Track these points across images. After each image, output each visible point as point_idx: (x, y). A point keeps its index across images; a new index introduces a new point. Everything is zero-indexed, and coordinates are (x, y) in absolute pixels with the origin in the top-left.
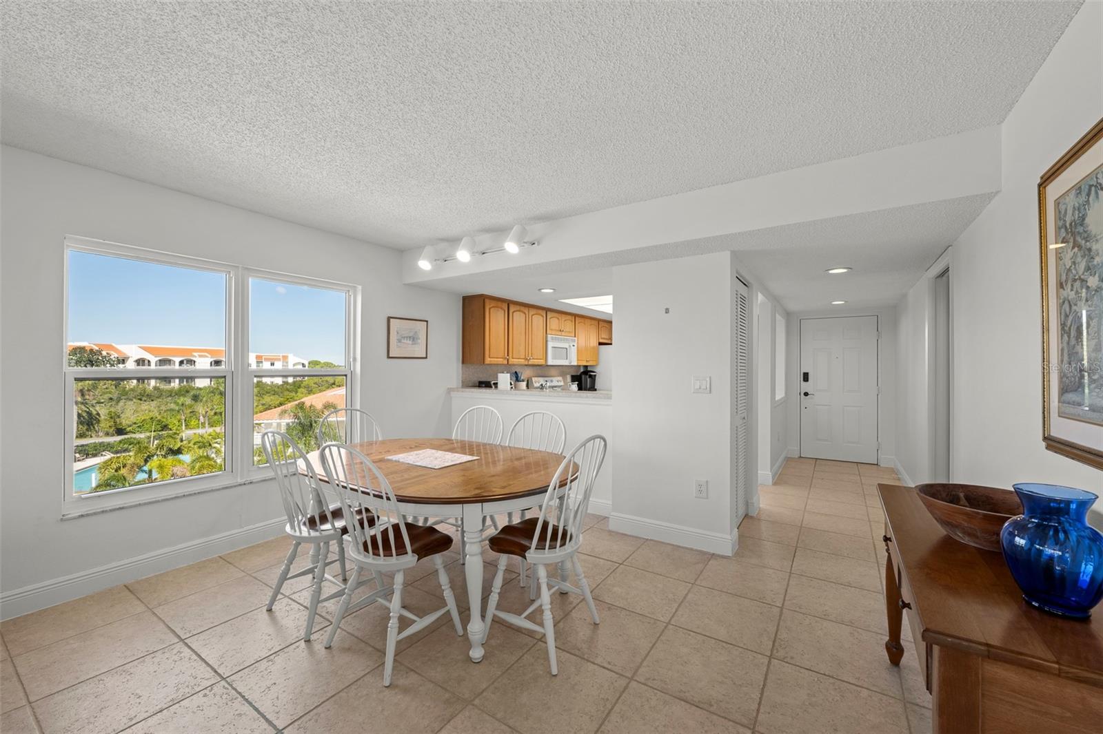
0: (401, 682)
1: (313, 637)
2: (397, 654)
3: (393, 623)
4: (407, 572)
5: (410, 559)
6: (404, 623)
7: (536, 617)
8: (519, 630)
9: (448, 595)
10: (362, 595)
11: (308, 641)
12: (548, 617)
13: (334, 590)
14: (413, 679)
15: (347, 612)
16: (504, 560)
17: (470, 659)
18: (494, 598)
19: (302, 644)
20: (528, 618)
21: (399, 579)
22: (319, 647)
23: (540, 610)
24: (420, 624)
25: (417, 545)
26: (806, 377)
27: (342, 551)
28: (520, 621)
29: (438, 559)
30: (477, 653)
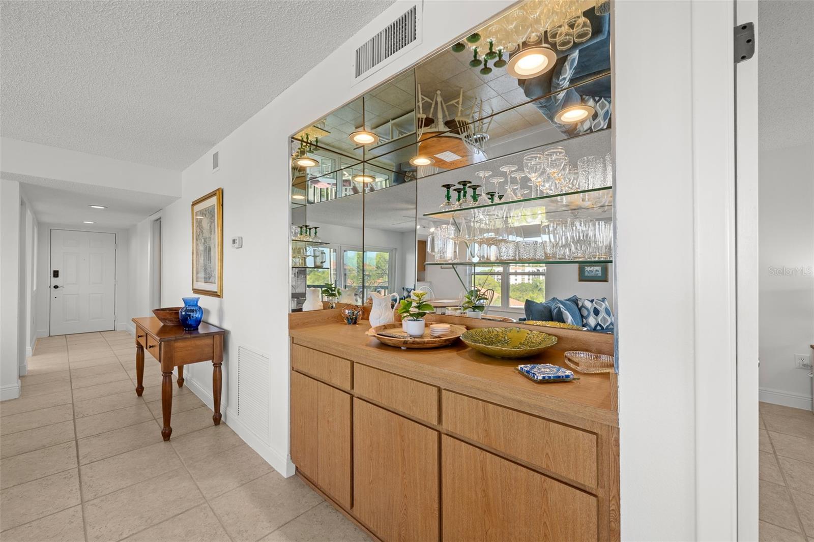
0: (458, 88)
1: (480, 102)
2: (460, 94)
3: (461, 103)
4: (457, 116)
5: (457, 119)
6: (458, 103)
7: (423, 99)
8: (427, 97)
9: (445, 109)
10: (468, 112)
11: (481, 101)
12: (420, 100)
13: (475, 114)
14: (455, 89)
15: (472, 108)
16: (430, 116)
17: (441, 91)
18: (433, 106)
19: (483, 101)
20: (424, 100)
21: (459, 114)
22: (478, 99)
23: (422, 101)
24: (453, 102)
25: (454, 123)
26: (56, 274)
27: (474, 129)
28: (426, 99)
29: (449, 119)
30: (439, 92)
